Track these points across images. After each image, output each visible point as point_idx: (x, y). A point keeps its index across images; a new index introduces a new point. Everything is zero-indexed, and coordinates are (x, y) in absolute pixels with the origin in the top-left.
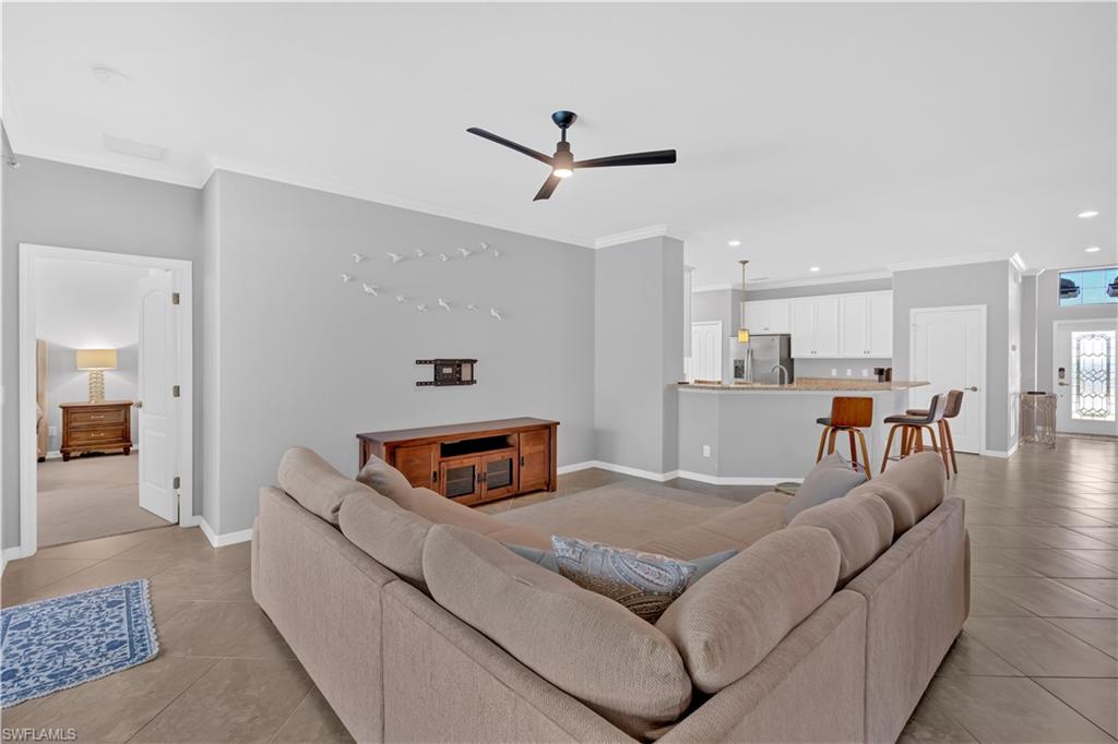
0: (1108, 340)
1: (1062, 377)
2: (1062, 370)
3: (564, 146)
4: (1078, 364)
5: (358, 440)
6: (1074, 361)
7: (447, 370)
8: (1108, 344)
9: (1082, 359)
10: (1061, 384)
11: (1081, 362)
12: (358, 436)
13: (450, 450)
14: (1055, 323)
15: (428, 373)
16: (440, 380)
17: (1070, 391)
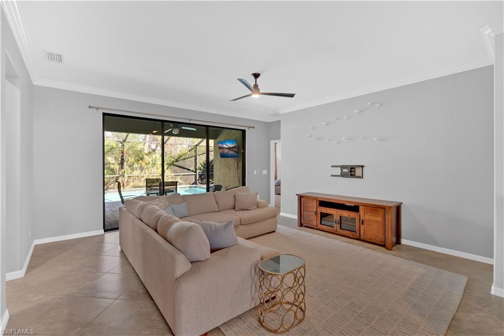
3: (256, 86)
5: (297, 196)
7: (345, 170)
12: (297, 195)
13: (323, 203)
15: (338, 171)
16: (343, 175)
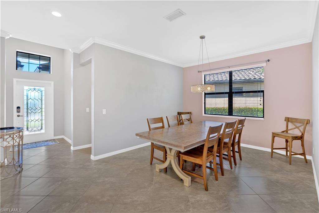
0: (41, 91)
1: (18, 112)
2: (18, 108)
4: (27, 104)
6: (25, 103)
8: (42, 94)
9: (29, 101)
10: (18, 116)
11: (29, 102)
14: (15, 80)
17: (23, 119)
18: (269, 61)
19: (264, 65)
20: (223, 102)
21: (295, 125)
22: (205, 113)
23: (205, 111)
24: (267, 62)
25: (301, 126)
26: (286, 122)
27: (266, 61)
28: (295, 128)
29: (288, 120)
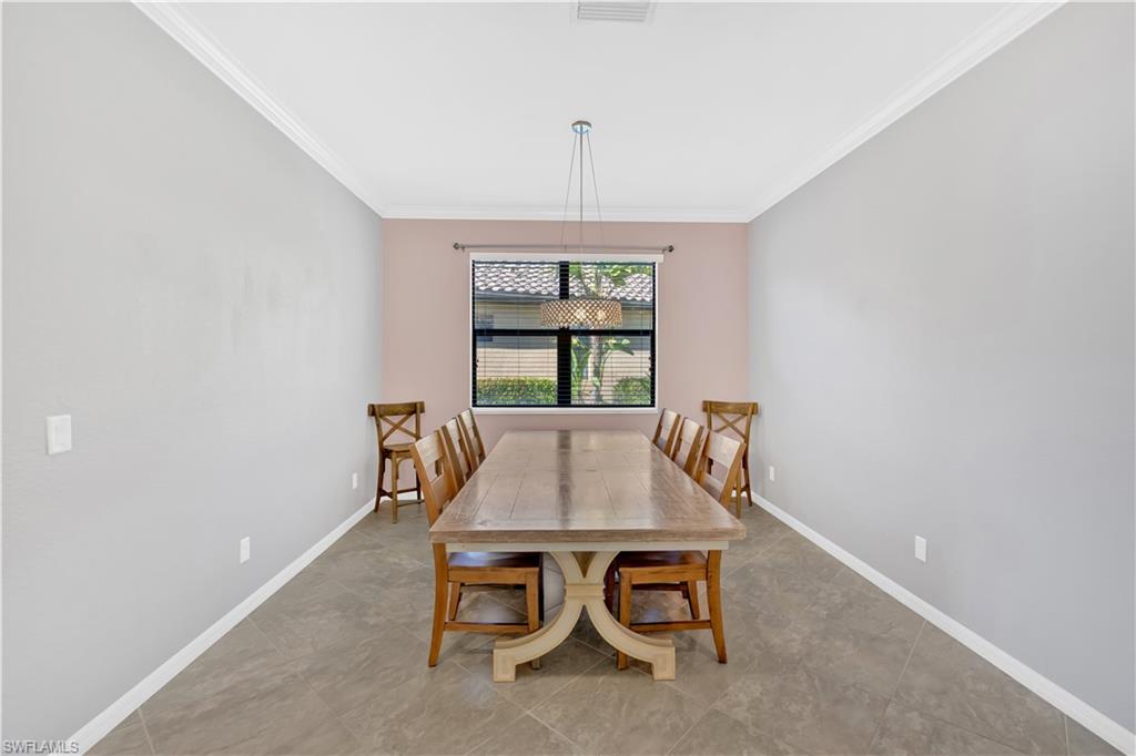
18: (671, 249)
19: (658, 258)
20: (540, 364)
21: (724, 420)
22: (474, 402)
23: (474, 397)
24: (667, 252)
25: (738, 420)
26: (705, 414)
27: (664, 250)
28: (724, 428)
29: (711, 408)
